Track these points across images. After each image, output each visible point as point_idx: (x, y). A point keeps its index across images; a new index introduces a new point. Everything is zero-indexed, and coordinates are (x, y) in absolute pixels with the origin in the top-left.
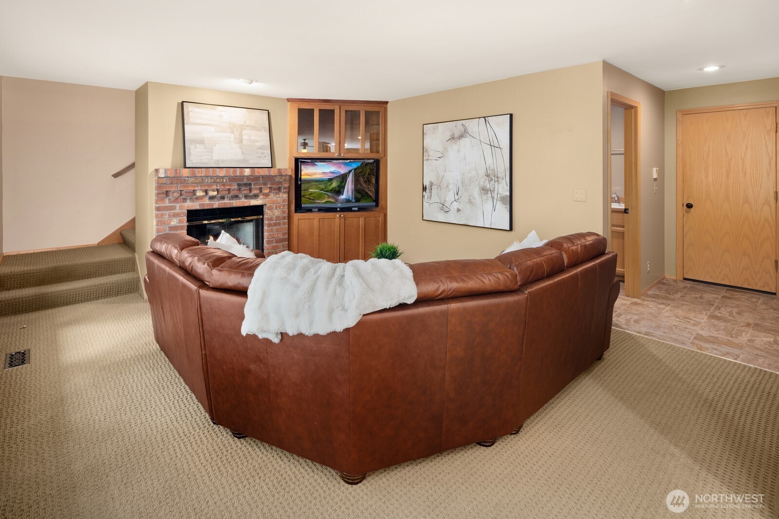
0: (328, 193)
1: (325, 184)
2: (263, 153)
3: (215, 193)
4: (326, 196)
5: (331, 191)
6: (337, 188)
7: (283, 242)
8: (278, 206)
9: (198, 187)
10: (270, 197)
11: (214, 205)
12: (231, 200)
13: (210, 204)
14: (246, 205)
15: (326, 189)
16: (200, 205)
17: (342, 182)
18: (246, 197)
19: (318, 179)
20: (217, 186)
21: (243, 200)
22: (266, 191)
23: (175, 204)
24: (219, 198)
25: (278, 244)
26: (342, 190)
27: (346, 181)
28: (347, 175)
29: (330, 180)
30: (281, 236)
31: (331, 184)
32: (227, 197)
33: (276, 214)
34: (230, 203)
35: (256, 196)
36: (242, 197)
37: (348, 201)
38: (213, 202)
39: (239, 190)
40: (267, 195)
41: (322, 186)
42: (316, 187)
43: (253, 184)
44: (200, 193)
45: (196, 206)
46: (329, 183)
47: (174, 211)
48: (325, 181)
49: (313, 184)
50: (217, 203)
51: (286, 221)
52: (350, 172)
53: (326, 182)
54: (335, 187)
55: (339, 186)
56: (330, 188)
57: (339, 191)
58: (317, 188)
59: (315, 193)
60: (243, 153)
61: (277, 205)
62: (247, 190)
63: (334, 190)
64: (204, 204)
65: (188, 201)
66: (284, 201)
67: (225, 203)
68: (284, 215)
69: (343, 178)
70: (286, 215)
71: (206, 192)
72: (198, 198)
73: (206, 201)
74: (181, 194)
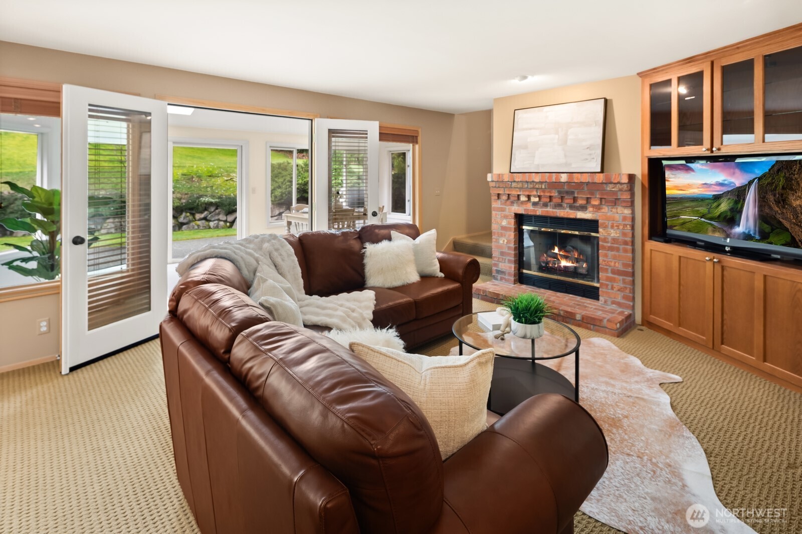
0: (713, 222)
1: (708, 205)
2: (590, 154)
3: (537, 199)
4: (710, 228)
5: (718, 218)
6: (729, 214)
7: (625, 276)
8: (615, 225)
9: (520, 191)
10: (603, 210)
11: (538, 212)
12: (554, 209)
13: (533, 210)
14: (572, 216)
15: (710, 216)
16: (525, 210)
17: (736, 202)
18: (572, 207)
19: (695, 196)
20: (537, 192)
21: (568, 210)
22: (595, 202)
23: (505, 206)
24: (541, 205)
25: (616, 276)
26: (738, 216)
27: (744, 200)
28: (745, 189)
29: (717, 198)
30: (619, 266)
31: (719, 205)
32: (550, 205)
33: (612, 235)
34: (553, 212)
35: (583, 208)
36: (567, 207)
37: (747, 237)
38: (536, 209)
39: (562, 198)
40: (598, 208)
41: (703, 210)
42: (693, 211)
43: (576, 193)
44: (523, 198)
45: (521, 210)
46: (715, 204)
47: (504, 213)
48: (709, 199)
49: (687, 205)
50: (540, 210)
51: (629, 247)
52: (750, 183)
53: (710, 201)
54: (725, 212)
55: (732, 210)
56: (717, 212)
57: (732, 219)
58: (695, 213)
59: (691, 221)
60: (566, 156)
61: (613, 224)
62: (571, 199)
63: (723, 216)
64: (528, 209)
65: (515, 205)
66: (624, 218)
67: (547, 211)
68: (626, 239)
69: (739, 194)
70: (629, 239)
71: (529, 197)
72: (523, 203)
73: (530, 207)
74: (509, 198)
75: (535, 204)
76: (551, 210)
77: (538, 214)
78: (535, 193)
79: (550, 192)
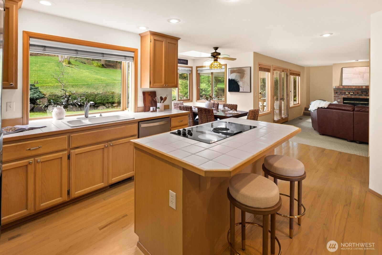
9: (346, 91)
23: (339, 96)
24: (354, 95)
45: (346, 97)
60: (364, 81)
65: (343, 95)
67: (356, 97)
71: (349, 93)
72: (347, 94)
73: (349, 96)
74: (341, 93)
75: (351, 95)
76: (358, 96)
77: (352, 97)
78: (352, 92)
79: (358, 91)
